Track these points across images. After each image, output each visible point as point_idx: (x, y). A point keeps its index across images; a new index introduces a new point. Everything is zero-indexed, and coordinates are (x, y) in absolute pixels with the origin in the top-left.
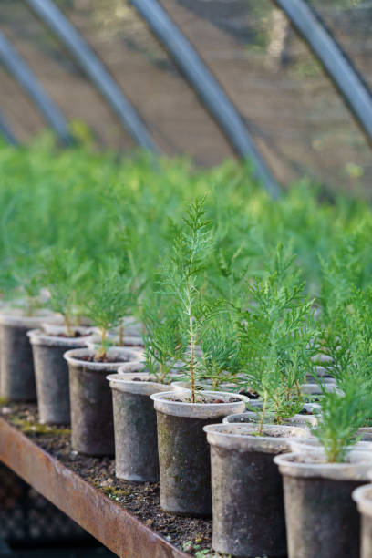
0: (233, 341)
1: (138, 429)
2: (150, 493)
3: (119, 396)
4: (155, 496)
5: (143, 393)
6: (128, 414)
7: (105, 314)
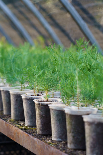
0: (92, 91)
1: (59, 123)
2: (64, 144)
3: (53, 111)
4: (66, 145)
5: (61, 110)
6: (56, 117)
7: (47, 86)
